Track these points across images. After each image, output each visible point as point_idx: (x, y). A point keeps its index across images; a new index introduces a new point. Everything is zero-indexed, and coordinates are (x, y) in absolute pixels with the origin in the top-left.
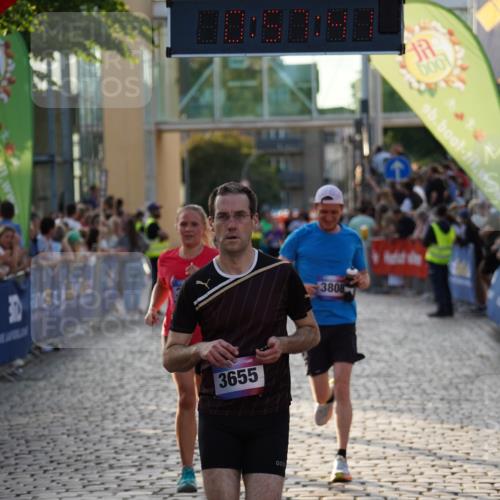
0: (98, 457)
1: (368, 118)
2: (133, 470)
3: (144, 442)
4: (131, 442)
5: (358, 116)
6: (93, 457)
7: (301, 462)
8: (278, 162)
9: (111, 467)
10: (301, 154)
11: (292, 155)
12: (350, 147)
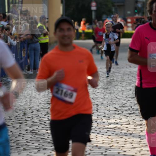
0: (17, 144)
2: (36, 151)
3: (42, 137)
4: (35, 136)
6: (15, 144)
7: (121, 148)
9: (24, 149)
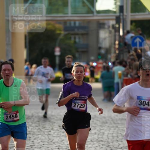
1: (123, 15)
5: (118, 14)
8: (75, 38)
10: (87, 34)
11: (83, 34)
12: (113, 31)
